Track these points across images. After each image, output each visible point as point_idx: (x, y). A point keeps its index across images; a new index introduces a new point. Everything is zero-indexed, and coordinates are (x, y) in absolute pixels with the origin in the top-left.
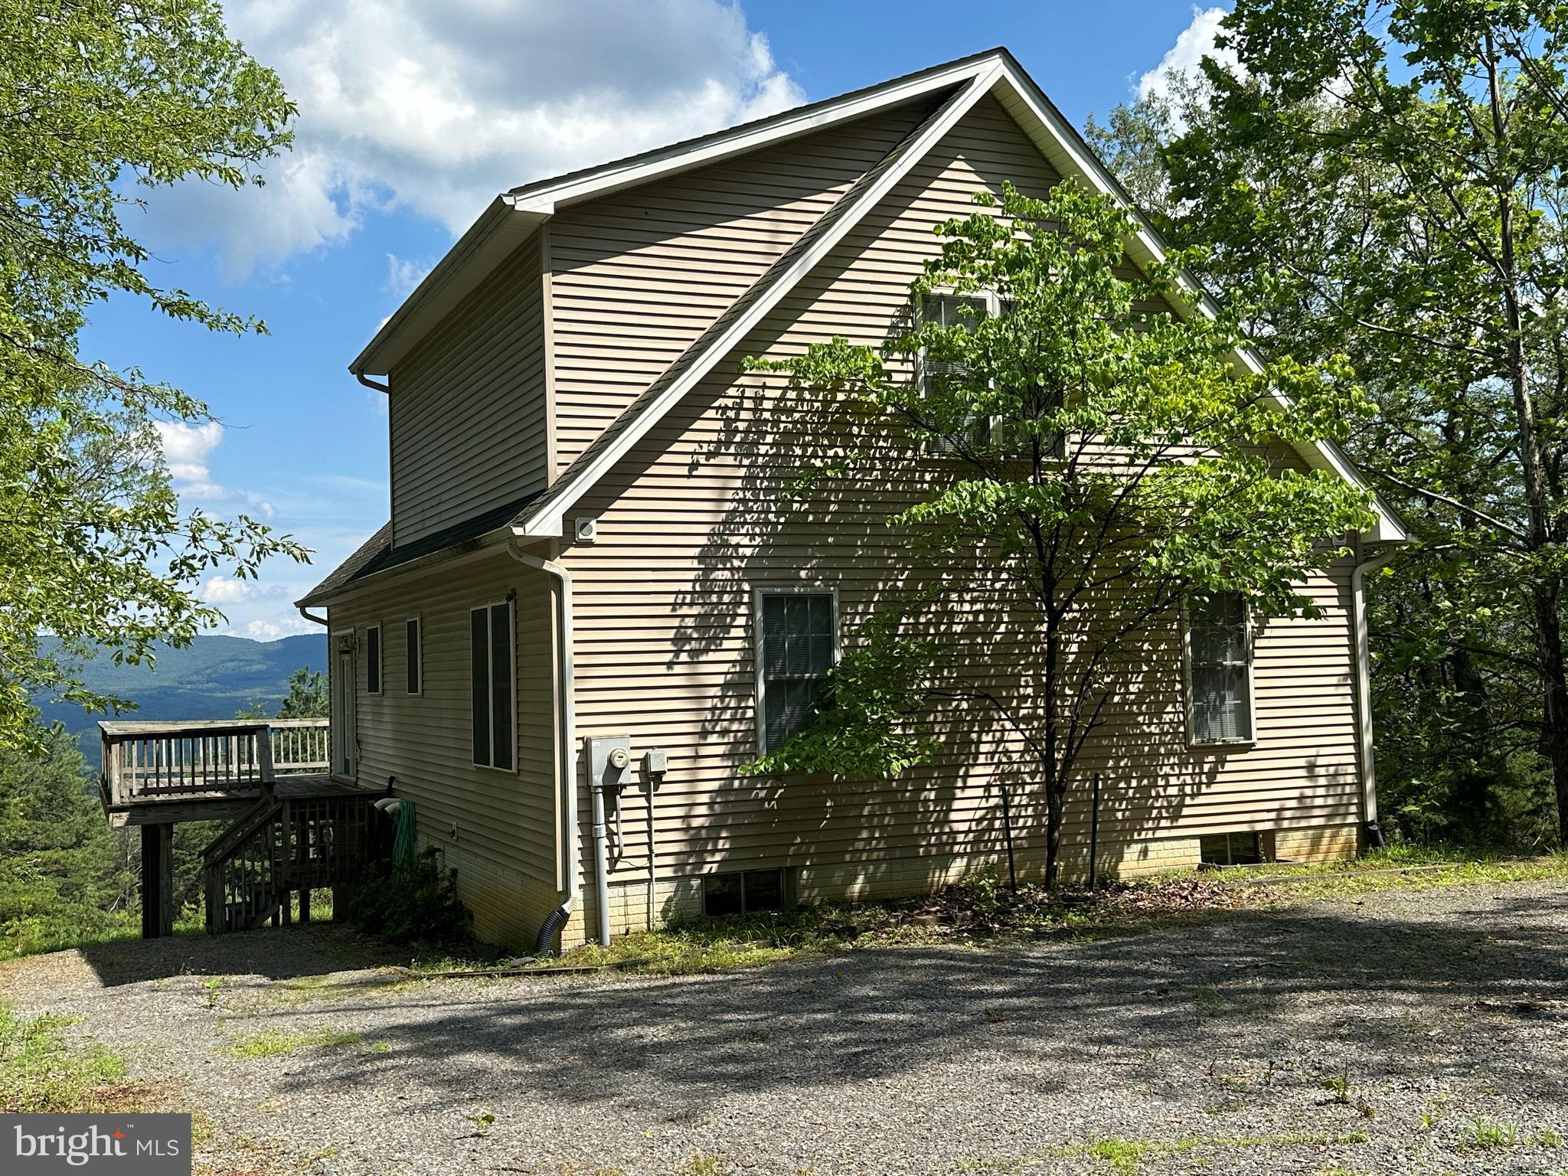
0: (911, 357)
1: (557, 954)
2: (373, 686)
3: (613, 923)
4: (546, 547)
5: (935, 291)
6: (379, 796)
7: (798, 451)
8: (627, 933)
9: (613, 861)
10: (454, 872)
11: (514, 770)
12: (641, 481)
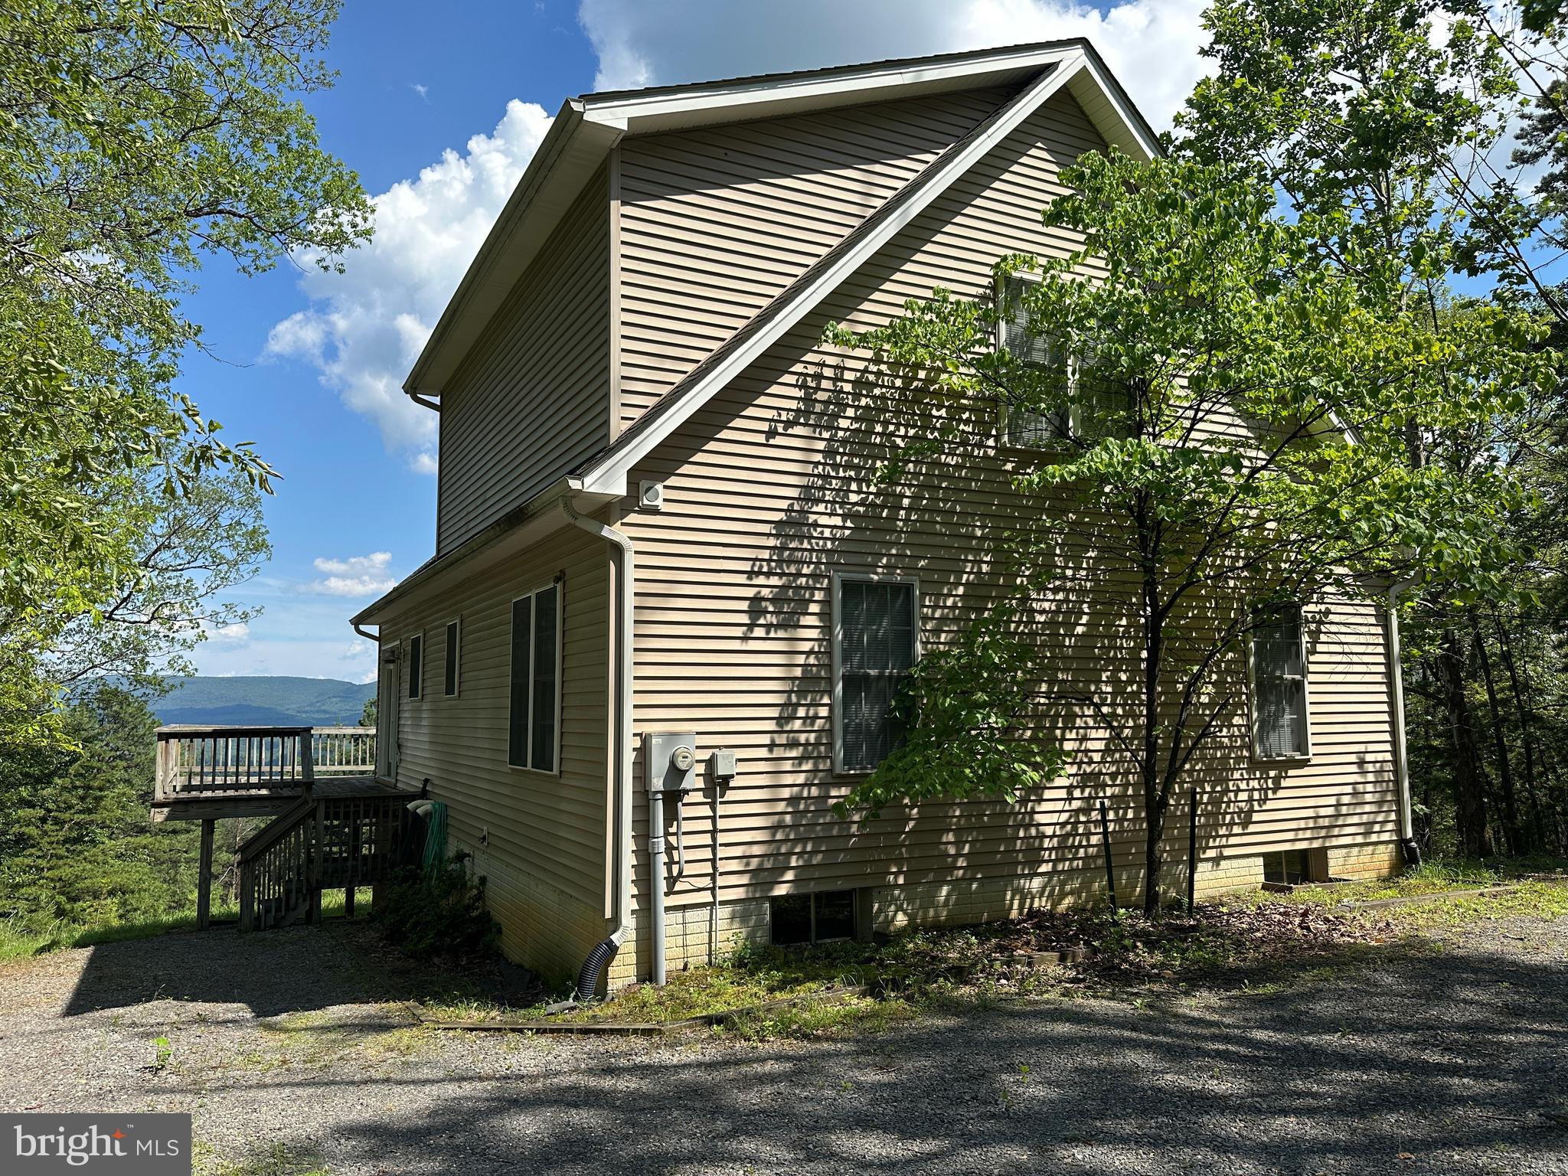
0: (992, 340)
1: (601, 993)
2: (413, 692)
3: (668, 961)
5: (1016, 274)
6: (413, 797)
7: (879, 428)
8: (685, 969)
9: (671, 880)
10: (483, 880)
11: (556, 771)
12: (711, 446)
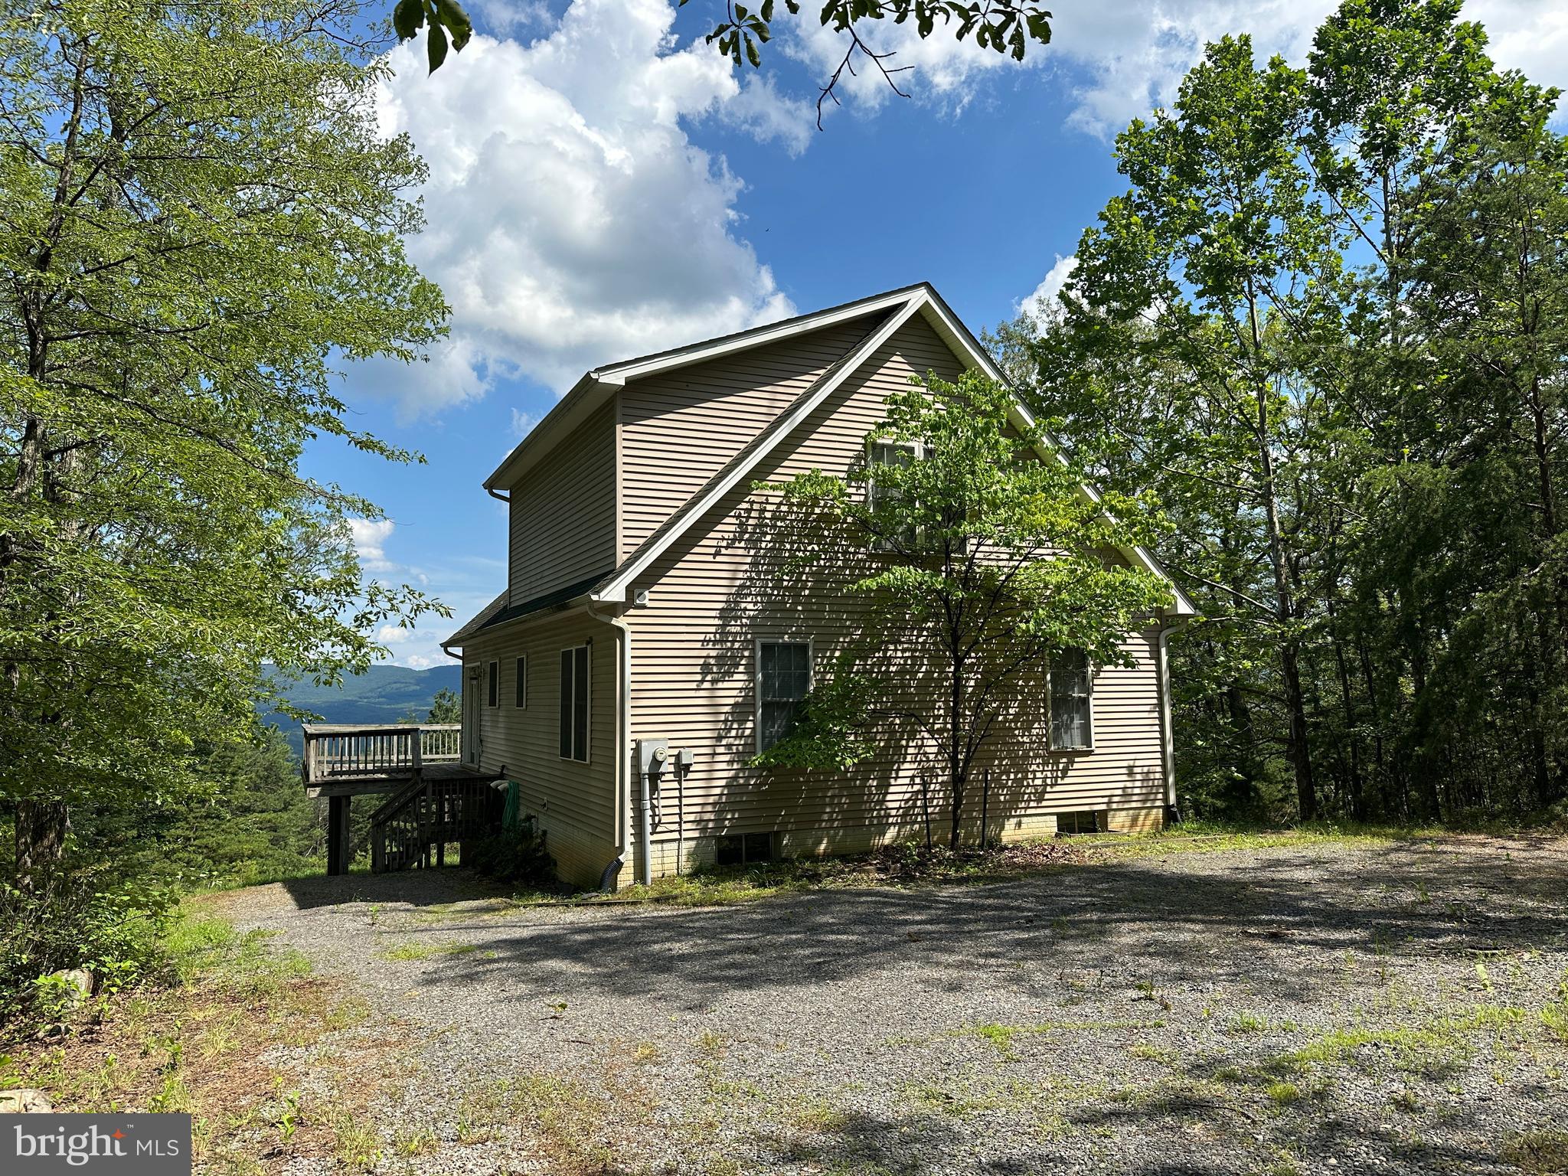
0: (864, 485)
1: (614, 890)
2: (492, 703)
3: (653, 870)
4: (614, 609)
5: (879, 441)
6: (494, 778)
7: (788, 546)
8: (663, 876)
9: (655, 826)
10: (545, 833)
11: (588, 762)
12: (680, 565)
